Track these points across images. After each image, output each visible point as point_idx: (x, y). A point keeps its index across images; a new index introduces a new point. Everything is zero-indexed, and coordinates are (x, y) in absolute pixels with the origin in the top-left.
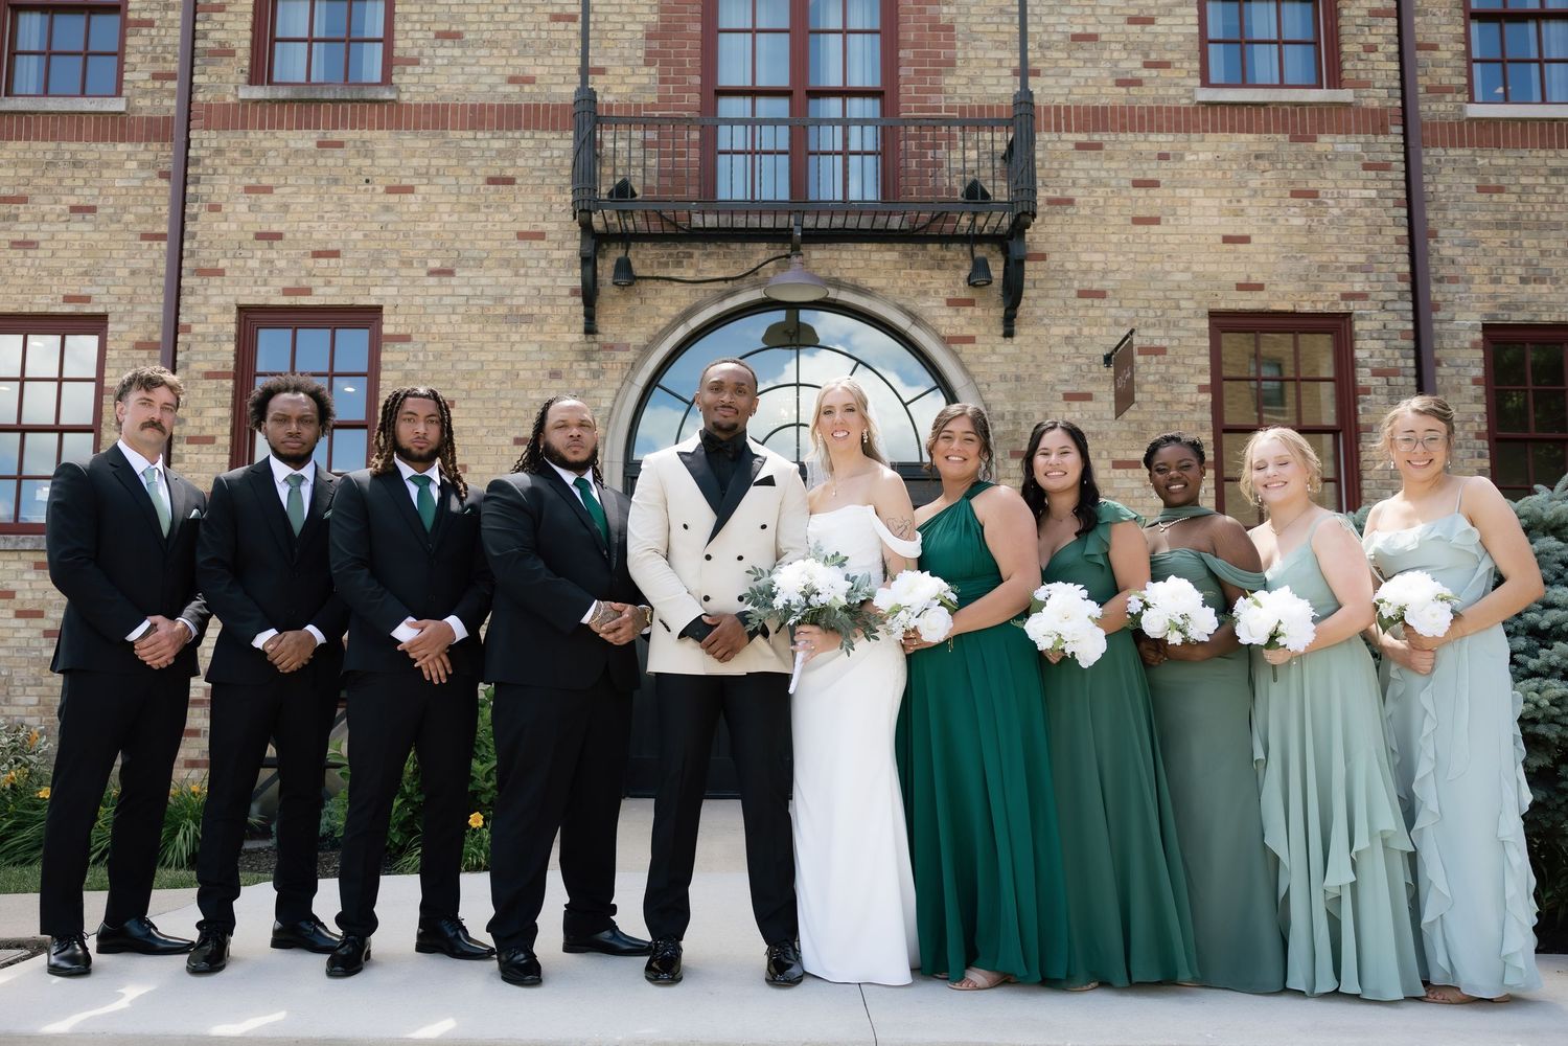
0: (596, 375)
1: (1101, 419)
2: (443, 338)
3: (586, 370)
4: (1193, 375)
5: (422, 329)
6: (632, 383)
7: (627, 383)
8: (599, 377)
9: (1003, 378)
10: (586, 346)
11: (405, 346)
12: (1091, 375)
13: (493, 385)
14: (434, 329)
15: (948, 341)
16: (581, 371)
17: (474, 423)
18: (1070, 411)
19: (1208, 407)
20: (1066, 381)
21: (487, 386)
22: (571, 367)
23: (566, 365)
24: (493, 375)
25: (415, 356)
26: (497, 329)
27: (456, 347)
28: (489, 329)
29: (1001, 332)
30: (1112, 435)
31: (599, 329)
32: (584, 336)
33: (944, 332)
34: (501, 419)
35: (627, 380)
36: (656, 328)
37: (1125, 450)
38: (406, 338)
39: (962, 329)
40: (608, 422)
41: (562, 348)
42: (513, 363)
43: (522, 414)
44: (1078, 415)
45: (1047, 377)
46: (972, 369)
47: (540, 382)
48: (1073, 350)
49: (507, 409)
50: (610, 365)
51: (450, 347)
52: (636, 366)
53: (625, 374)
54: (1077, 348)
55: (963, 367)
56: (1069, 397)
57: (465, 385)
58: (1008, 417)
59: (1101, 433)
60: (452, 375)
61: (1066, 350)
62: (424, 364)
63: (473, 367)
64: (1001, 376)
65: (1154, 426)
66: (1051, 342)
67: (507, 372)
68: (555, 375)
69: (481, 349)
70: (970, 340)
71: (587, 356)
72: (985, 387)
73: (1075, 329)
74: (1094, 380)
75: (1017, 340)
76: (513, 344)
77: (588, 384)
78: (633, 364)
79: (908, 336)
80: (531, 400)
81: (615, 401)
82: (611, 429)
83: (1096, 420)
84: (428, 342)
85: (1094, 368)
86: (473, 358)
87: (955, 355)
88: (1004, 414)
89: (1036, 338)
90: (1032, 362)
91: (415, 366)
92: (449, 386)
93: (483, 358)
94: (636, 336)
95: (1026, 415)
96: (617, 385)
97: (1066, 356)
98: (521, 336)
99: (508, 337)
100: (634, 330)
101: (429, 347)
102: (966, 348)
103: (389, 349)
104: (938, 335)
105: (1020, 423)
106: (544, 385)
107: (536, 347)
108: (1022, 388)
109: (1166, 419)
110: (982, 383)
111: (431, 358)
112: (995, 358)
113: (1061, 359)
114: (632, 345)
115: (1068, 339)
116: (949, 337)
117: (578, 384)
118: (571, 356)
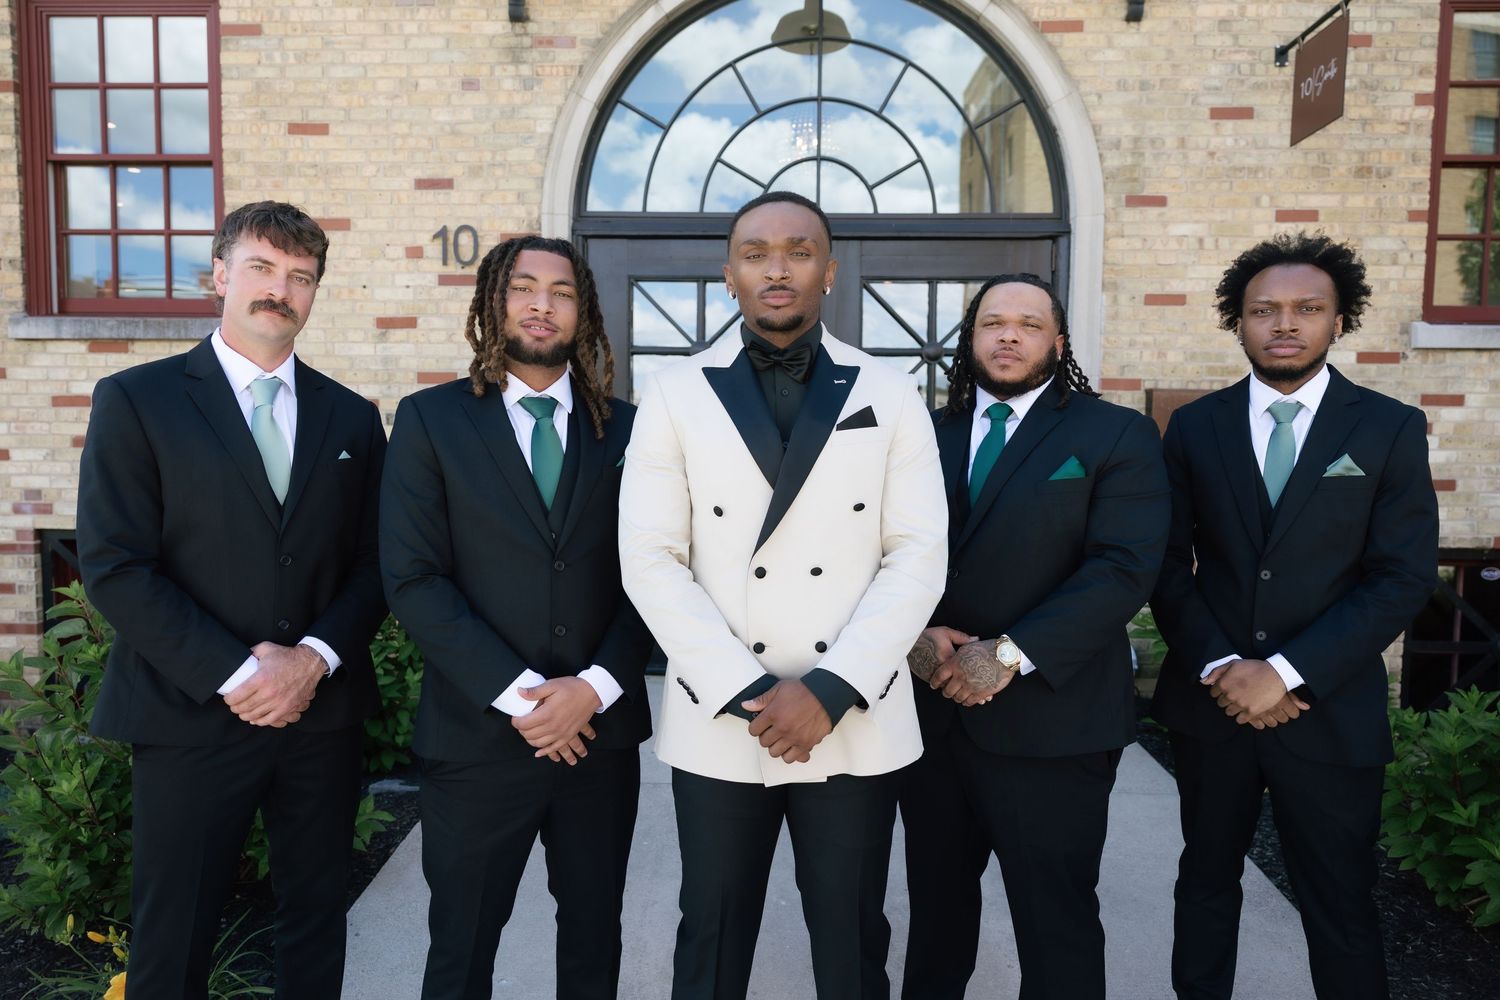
0: (527, 84)
1: (1264, 147)
2: (307, 29)
3: (513, 77)
4: (1409, 78)
5: (277, 15)
6: (580, 96)
7: (573, 96)
8: (532, 89)
9: (1122, 86)
10: (513, 41)
11: (253, 41)
12: (1253, 80)
13: (383, 102)
14: (294, 16)
15: (1043, 28)
16: (507, 78)
17: (358, 157)
18: (1218, 134)
19: (1428, 129)
20: (1217, 89)
21: (373, 102)
22: (492, 73)
23: (485, 70)
24: (382, 86)
25: (270, 57)
26: (384, 16)
27: (327, 44)
28: (372, 15)
29: (1123, 13)
30: (1280, 171)
31: (532, 15)
32: (509, 25)
33: (1040, 14)
34: (395, 152)
35: (574, 92)
36: (613, 12)
37: (1296, 194)
38: (254, 30)
39: (1064, 9)
40: (547, 156)
41: (478, 43)
42: (409, 67)
43: (424, 143)
44: (1230, 142)
45: (1188, 83)
46: (1077, 72)
47: (449, 96)
48: (1229, 41)
49: (404, 137)
50: (548, 70)
51: (318, 43)
52: (585, 70)
53: (570, 83)
54: (1236, 37)
55: (1063, 67)
56: (1218, 114)
57: (341, 101)
58: (1126, 144)
59: (1262, 168)
60: (323, 86)
61: (1223, 41)
62: (282, 69)
63: (351, 73)
64: (1119, 83)
65: (1342, 157)
66: (1198, 28)
67: (401, 81)
68: (469, 84)
69: (363, 47)
70: (1076, 26)
71: (515, 55)
72: (1094, 98)
73: (1235, 8)
74: (1257, 87)
75: (1146, 24)
76: (407, 39)
77: (517, 99)
78: (581, 67)
79: (982, 22)
80: (436, 122)
81: (556, 123)
82: (550, 164)
83: (1257, 148)
84: (286, 35)
85: (1260, 68)
86: (352, 59)
87: (1052, 49)
88: (1119, 141)
89: (1176, 23)
90: (1167, 59)
91: (270, 73)
92: (319, 103)
93: (366, 60)
94: (585, 27)
95: (1153, 142)
96: (559, 99)
97: (1219, 50)
98: (419, 28)
99: (401, 27)
100: (581, 15)
101: (289, 43)
102: (1070, 39)
103: (231, 46)
104: (1028, 19)
105: (1142, 154)
106: (455, 100)
107: (440, 42)
108: (1150, 101)
109: (1362, 146)
110: (1091, 94)
111: (292, 60)
112: (1111, 55)
113: (1210, 54)
114: (579, 38)
115: (1223, 24)
116: (1044, 23)
117: (502, 99)
118: (492, 56)
